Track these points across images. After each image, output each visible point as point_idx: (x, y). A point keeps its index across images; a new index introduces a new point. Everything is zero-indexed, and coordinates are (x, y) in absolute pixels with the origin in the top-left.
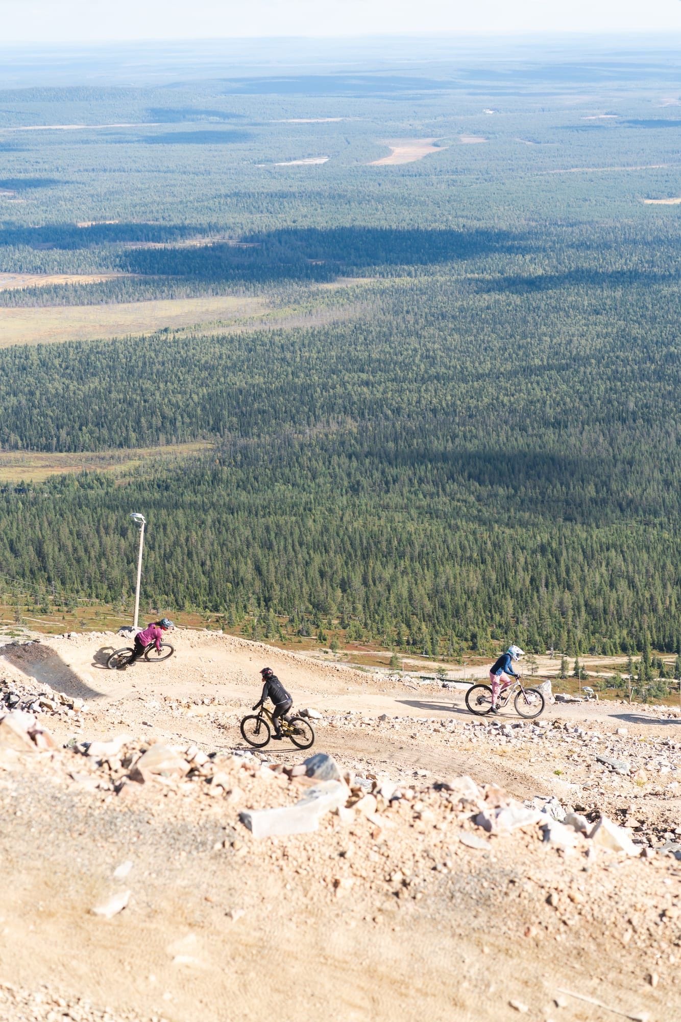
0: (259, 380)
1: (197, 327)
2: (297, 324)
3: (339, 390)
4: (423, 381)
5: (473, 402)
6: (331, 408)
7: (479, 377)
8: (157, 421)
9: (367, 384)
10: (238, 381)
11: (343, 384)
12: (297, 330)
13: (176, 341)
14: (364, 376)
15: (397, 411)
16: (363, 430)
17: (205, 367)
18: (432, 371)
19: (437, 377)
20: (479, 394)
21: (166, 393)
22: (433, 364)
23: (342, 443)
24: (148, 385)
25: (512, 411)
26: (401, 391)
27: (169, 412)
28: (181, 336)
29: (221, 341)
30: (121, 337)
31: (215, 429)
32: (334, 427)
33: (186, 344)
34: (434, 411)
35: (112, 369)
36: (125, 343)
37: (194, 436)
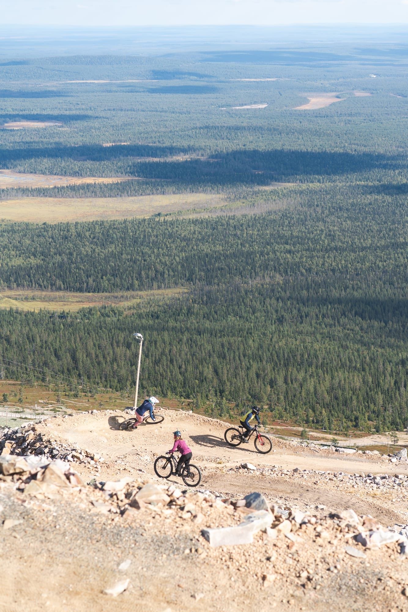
0: (219, 248)
1: (180, 213)
2: (244, 212)
3: (271, 255)
4: (327, 251)
5: (359, 266)
6: (266, 267)
7: (363, 249)
8: (152, 274)
9: (289, 252)
10: (206, 248)
11: (274, 252)
12: (244, 216)
13: (165, 222)
14: (288, 247)
15: (309, 270)
16: (286, 282)
17: (184, 239)
18: (333, 245)
19: (336, 249)
20: (363, 260)
21: (158, 255)
22: (333, 240)
23: (273, 291)
24: (146, 250)
25: (385, 272)
26: (312, 257)
27: (160, 268)
28: (169, 218)
29: (195, 222)
30: (130, 218)
31: (190, 279)
32: (268, 280)
33: (172, 224)
34: (333, 271)
35: (124, 239)
36: (132, 222)
37: (176, 284)
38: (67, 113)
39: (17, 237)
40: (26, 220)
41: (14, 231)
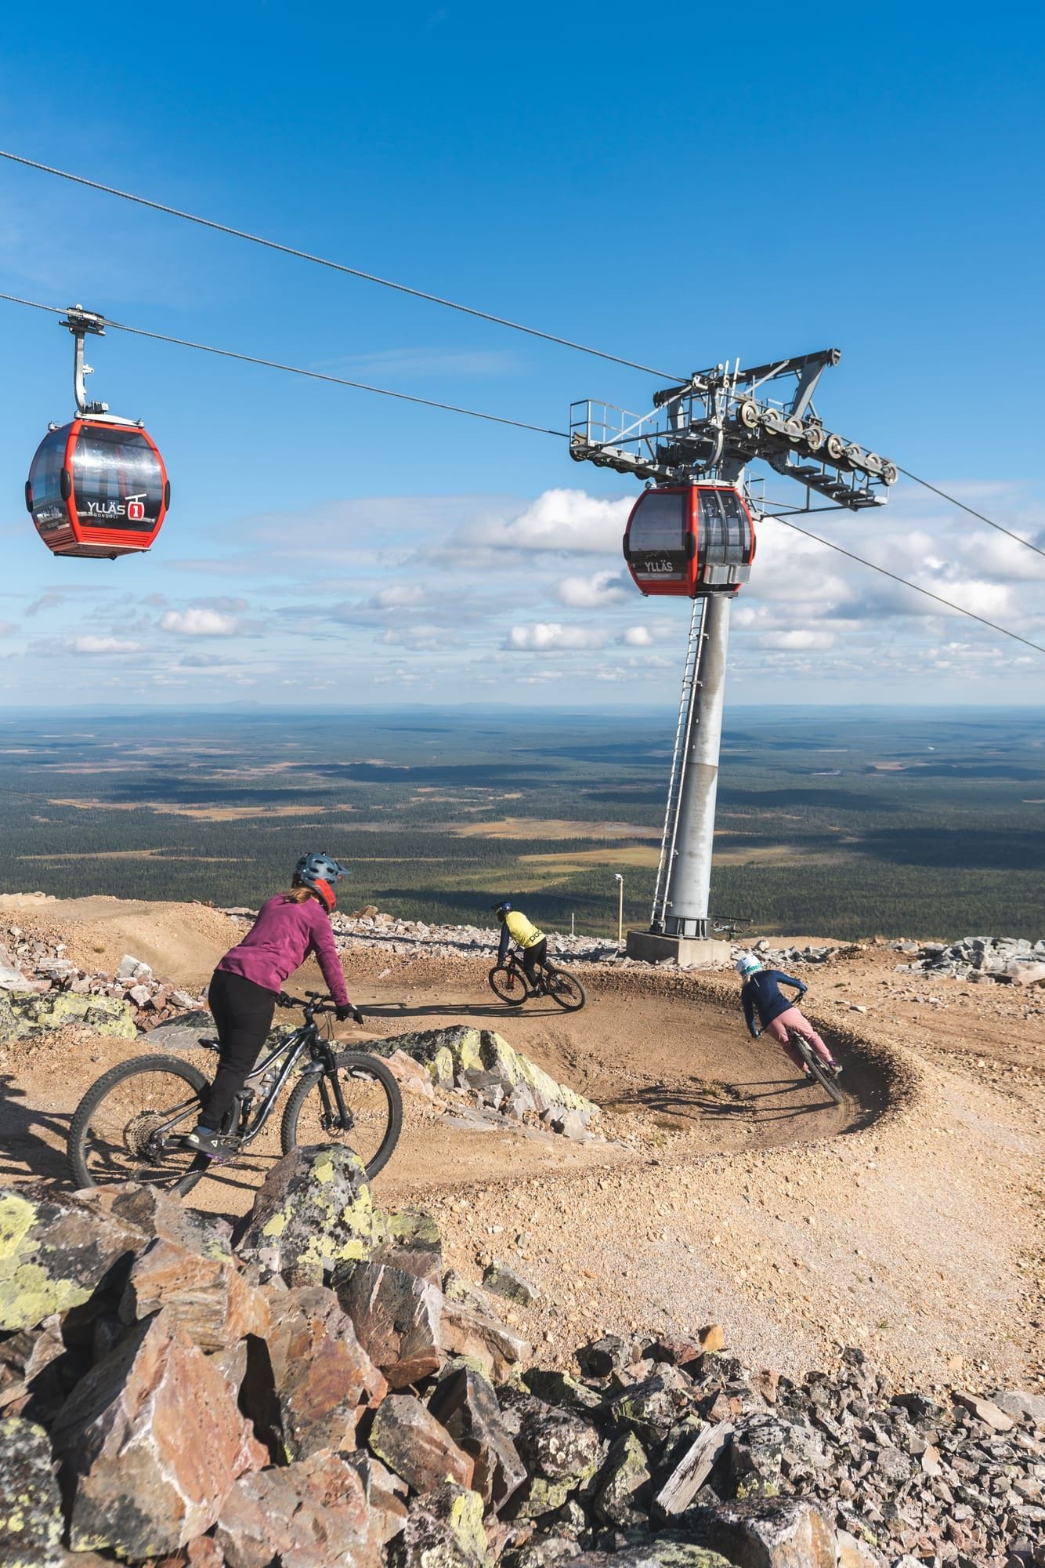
0: (804, 892)
1: (770, 861)
2: (824, 862)
3: (849, 900)
4: (897, 897)
5: (926, 910)
6: (845, 909)
7: (930, 896)
8: (749, 912)
9: (865, 897)
10: (793, 892)
11: (852, 897)
12: (825, 865)
13: (758, 869)
14: (863, 893)
15: (883, 913)
16: (863, 923)
17: (775, 884)
18: (902, 891)
19: (905, 895)
20: (930, 906)
21: (753, 897)
22: (902, 888)
23: (852, 930)
24: (744, 892)
25: (949, 916)
26: (884, 902)
27: (755, 907)
28: (761, 866)
29: (783, 869)
30: (728, 865)
31: (780, 918)
32: (847, 920)
33: (764, 870)
34: (904, 914)
35: (724, 882)
36: (731, 868)
37: (769, 920)
38: (635, 777)
39: (636, 879)
40: (641, 864)
41: (633, 874)
